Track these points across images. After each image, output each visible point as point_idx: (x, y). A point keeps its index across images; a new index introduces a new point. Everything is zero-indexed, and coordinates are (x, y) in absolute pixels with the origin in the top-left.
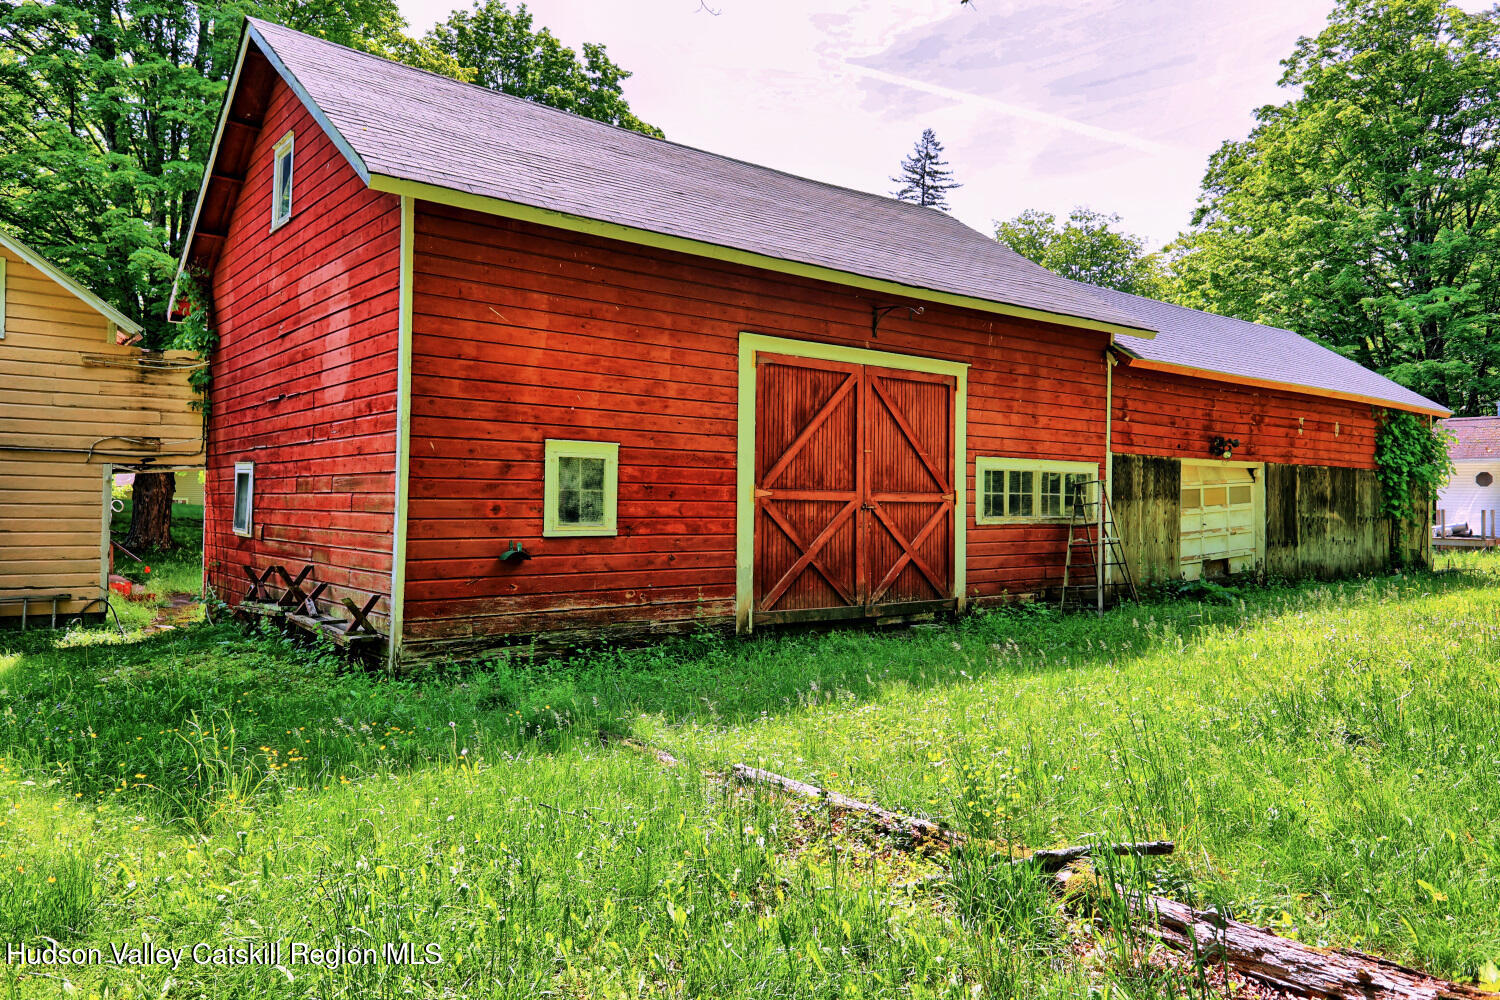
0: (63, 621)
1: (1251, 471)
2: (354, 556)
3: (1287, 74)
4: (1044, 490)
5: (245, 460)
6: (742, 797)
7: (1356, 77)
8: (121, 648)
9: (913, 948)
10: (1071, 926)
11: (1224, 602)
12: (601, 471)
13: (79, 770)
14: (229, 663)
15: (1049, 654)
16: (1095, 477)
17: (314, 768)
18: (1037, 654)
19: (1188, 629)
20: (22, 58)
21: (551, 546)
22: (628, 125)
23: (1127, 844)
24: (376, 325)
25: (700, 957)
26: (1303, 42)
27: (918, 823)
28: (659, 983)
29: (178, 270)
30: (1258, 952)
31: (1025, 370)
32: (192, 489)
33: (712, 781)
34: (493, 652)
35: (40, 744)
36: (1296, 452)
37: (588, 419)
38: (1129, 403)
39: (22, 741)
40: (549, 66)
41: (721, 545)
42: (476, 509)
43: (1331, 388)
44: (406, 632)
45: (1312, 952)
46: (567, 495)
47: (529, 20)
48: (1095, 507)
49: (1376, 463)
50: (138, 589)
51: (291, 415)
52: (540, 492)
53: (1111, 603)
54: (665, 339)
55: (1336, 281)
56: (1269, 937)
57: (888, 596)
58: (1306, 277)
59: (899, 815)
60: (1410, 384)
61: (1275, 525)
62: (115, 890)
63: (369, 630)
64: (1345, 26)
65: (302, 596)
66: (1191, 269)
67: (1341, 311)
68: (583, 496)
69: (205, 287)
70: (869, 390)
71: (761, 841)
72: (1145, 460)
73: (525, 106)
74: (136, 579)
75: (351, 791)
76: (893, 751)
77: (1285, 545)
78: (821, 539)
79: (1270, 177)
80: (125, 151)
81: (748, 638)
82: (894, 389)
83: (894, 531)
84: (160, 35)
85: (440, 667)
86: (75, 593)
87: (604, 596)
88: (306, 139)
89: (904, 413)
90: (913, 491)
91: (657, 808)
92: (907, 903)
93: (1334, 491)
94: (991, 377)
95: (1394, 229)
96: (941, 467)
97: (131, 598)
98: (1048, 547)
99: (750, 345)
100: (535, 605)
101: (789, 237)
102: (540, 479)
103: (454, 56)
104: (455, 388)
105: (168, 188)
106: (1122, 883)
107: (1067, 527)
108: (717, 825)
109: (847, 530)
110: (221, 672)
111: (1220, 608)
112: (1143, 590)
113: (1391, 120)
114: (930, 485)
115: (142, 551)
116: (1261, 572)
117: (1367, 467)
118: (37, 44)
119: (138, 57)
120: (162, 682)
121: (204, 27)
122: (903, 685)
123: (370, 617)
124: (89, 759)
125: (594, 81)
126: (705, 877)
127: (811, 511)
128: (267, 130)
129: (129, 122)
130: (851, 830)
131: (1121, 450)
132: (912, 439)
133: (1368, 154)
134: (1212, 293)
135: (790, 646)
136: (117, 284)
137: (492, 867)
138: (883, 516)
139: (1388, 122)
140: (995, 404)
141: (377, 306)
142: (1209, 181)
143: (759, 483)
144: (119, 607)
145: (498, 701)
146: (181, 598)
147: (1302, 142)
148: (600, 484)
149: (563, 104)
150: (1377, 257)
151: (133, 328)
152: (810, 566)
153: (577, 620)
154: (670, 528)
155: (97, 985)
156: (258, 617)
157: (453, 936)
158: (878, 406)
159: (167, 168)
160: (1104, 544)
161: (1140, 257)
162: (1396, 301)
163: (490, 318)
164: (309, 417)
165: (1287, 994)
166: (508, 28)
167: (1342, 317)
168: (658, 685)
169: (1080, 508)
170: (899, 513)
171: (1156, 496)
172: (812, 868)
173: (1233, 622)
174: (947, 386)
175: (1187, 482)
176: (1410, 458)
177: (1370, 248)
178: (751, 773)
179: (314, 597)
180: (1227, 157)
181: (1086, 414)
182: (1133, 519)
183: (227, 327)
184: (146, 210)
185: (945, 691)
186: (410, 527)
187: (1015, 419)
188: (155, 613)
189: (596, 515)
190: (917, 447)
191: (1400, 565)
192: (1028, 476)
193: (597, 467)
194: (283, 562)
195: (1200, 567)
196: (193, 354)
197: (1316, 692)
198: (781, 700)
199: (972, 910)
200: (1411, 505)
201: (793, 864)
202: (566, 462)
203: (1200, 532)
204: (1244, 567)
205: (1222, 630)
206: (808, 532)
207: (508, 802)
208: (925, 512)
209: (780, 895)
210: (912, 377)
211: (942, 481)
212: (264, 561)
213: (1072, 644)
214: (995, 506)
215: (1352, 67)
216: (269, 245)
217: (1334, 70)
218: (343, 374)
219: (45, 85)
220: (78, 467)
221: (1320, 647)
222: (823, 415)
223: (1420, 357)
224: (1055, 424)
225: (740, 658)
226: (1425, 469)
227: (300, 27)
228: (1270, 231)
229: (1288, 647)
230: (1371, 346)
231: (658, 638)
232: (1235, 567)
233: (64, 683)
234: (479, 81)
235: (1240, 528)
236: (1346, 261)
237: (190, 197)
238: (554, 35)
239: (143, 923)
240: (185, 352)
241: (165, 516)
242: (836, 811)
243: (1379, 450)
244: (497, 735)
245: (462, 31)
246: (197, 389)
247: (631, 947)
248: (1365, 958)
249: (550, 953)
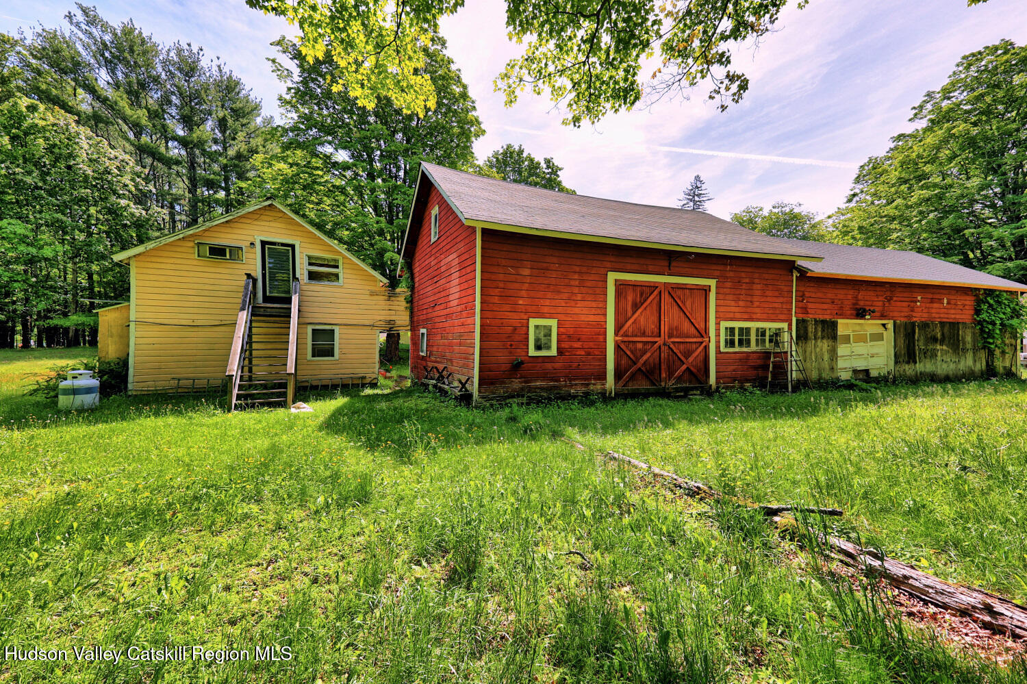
0: (364, 386)
1: (884, 325)
2: (461, 362)
3: (916, 115)
4: (757, 335)
5: (424, 328)
6: (612, 466)
7: (968, 107)
8: (383, 395)
9: (697, 542)
10: (782, 544)
11: (866, 391)
12: (550, 330)
13: (369, 440)
14: (419, 402)
15: (761, 412)
16: (786, 329)
17: (448, 442)
18: (754, 412)
19: (844, 404)
20: (344, 182)
21: (531, 359)
22: (562, 190)
23: (815, 508)
24: (468, 277)
25: (598, 533)
26: (930, 95)
27: (696, 485)
28: (581, 541)
29: (400, 259)
30: (905, 577)
31: (747, 280)
32: (406, 339)
33: (599, 457)
34: (510, 400)
35: (356, 429)
36: (914, 314)
37: (546, 310)
38: (806, 293)
39: (350, 429)
40: (530, 169)
41: (600, 360)
42: (504, 345)
43: (942, 280)
44: (479, 392)
45: (945, 584)
46: (537, 340)
47: (523, 151)
48: (786, 344)
49: (975, 319)
50: (388, 374)
51: (439, 311)
52: (527, 338)
53: (796, 389)
54: (576, 277)
55: (945, 223)
56: (913, 570)
57: (676, 383)
58: (923, 222)
59: (686, 480)
60: (1002, 274)
61: (900, 353)
62: (380, 485)
63: (466, 390)
64: (962, 79)
65: (443, 377)
66: (844, 226)
67: (949, 238)
68: (543, 340)
69: (409, 265)
70: (667, 293)
71: (622, 485)
72: (816, 320)
73: (522, 187)
74: (388, 371)
75: (461, 451)
76: (682, 451)
77: (908, 363)
78: (645, 358)
79: (900, 173)
80: (381, 216)
81: (614, 399)
82: (679, 292)
83: (679, 355)
84: (390, 171)
85: (492, 405)
86: (367, 376)
87: (552, 380)
88: (442, 207)
89: (684, 303)
90: (688, 337)
91: (577, 466)
92: (693, 521)
93: (943, 334)
94: (729, 284)
95: (992, 189)
96: (703, 326)
97: (386, 378)
98: (759, 362)
99: (612, 277)
100: (526, 382)
101: (630, 230)
102: (527, 334)
103: (494, 170)
104: (496, 300)
105: (395, 229)
106: (812, 527)
107: (770, 353)
108: (602, 477)
109: (657, 354)
110: (416, 405)
111: (864, 394)
112: (816, 383)
113: (994, 128)
114: (697, 334)
115: (390, 361)
116: (891, 376)
117: (968, 322)
118: (348, 177)
119: (384, 180)
120: (397, 408)
121: (405, 167)
122: (685, 422)
123: (467, 385)
124: (372, 435)
125: (548, 173)
126: (598, 499)
127: (640, 346)
128: (429, 205)
129: (382, 205)
130: (663, 485)
131: (801, 316)
132: (688, 314)
133: (974, 150)
134: (858, 236)
135: (631, 404)
136: (380, 266)
137: (513, 485)
138: (674, 348)
139: (991, 129)
140: (731, 297)
141: (468, 270)
142: (858, 180)
143: (616, 334)
144: (382, 381)
145: (513, 419)
146: (402, 378)
147: (924, 150)
148: (550, 335)
149: (536, 184)
150: (978, 207)
151: (386, 281)
152: (640, 369)
153: (542, 388)
154: (578, 353)
155: (373, 521)
156: (428, 385)
157: (499, 511)
158: (671, 300)
159: (395, 222)
160: (791, 361)
161: (813, 222)
162: (991, 229)
163: (508, 272)
164: (445, 312)
165: (930, 605)
166: (515, 155)
167: (949, 242)
168: (575, 416)
169: (777, 344)
170: (682, 347)
171: (823, 338)
172: (645, 499)
173: (874, 401)
174: (706, 290)
175: (841, 331)
176: (1002, 316)
177: (973, 202)
178: (616, 455)
179: (447, 378)
180: (871, 165)
181: (781, 300)
182: (809, 350)
183: (417, 280)
184: (388, 238)
185: (707, 426)
186: (480, 352)
187: (741, 303)
188: (394, 383)
189: (549, 348)
190: (690, 317)
191: (995, 375)
192: (748, 330)
193: (549, 329)
194: (436, 365)
195: (850, 373)
196: (406, 290)
197: (935, 441)
198: (628, 425)
199: (727, 529)
200: (1003, 342)
201: (637, 497)
202: (537, 327)
203: (850, 356)
204: (879, 374)
205: (867, 405)
206: (639, 355)
207: (518, 459)
208: (694, 346)
209: (632, 510)
210: (688, 287)
211: (703, 333)
212: (430, 364)
213: (774, 408)
214: (731, 343)
215: (964, 102)
216: (430, 248)
217: (951, 106)
218: (457, 296)
219: (352, 192)
220: (367, 331)
221: (935, 417)
222: (644, 305)
223: (1011, 259)
224: (762, 305)
225: (609, 407)
226: (1015, 322)
227: (439, 164)
228: (899, 201)
229: (913, 416)
230: (971, 256)
231: (574, 397)
232: (874, 373)
233: (364, 408)
234: (504, 179)
235: (877, 354)
236: (954, 211)
237: (403, 232)
238: (532, 156)
239: (389, 498)
240: (402, 289)
241: (397, 348)
242: (655, 475)
243: (978, 312)
244: (513, 432)
245: (497, 159)
246: (407, 302)
247: (568, 524)
248: (987, 594)
249: (536, 523)
